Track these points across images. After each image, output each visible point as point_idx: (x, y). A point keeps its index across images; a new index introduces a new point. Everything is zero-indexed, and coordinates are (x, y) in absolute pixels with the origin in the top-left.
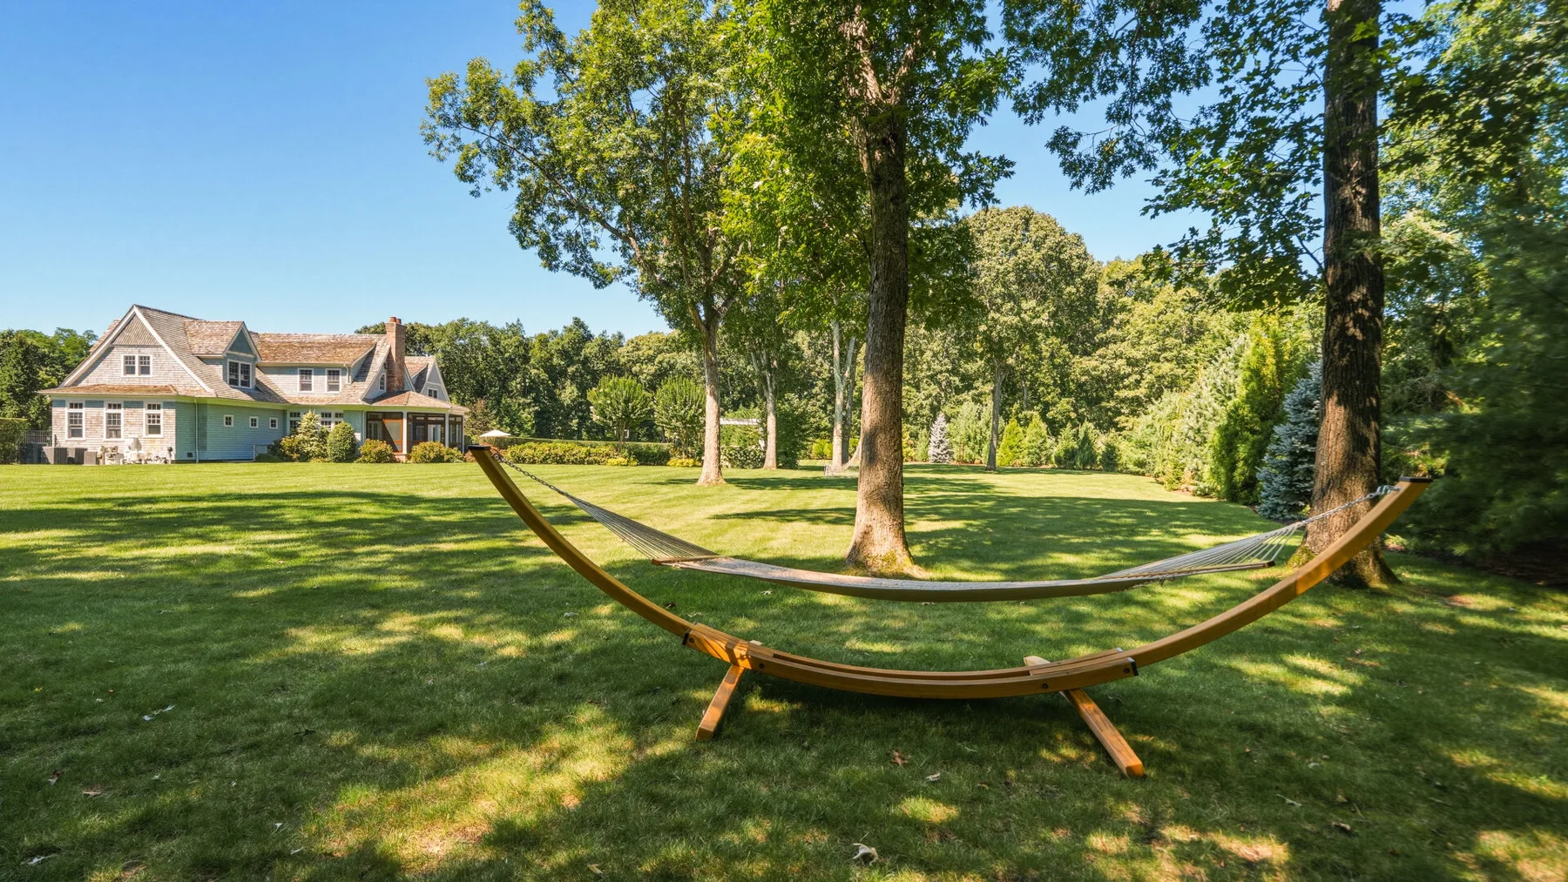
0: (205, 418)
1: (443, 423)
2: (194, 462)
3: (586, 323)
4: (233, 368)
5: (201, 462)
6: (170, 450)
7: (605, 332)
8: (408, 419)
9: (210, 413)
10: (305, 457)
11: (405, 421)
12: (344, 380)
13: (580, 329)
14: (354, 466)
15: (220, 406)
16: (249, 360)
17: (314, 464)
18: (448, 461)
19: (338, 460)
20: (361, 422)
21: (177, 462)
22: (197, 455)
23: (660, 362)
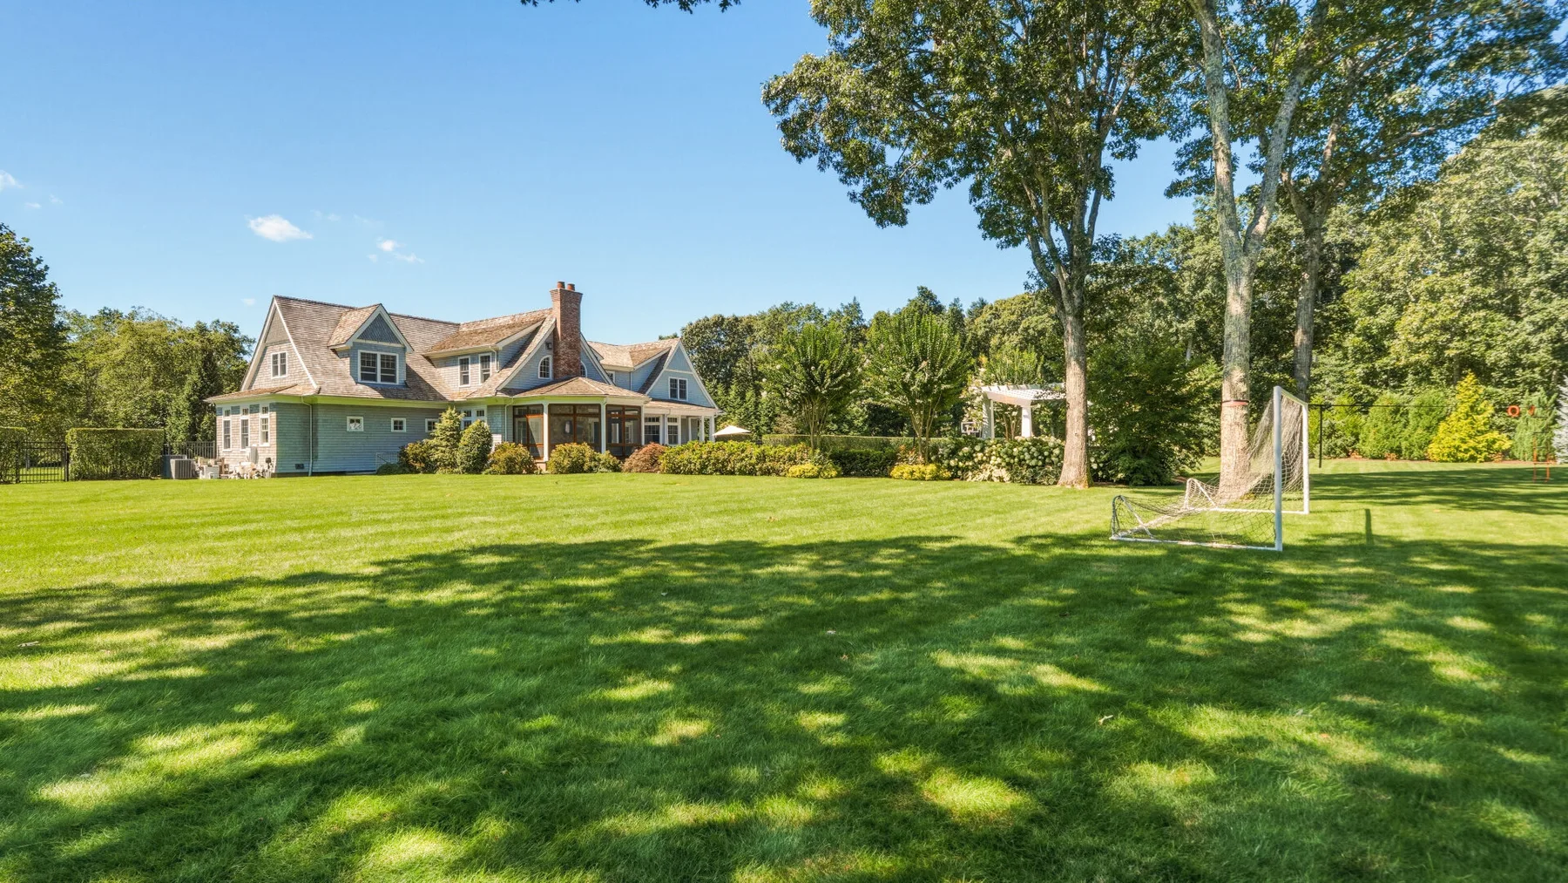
0: (315, 422)
1: (598, 415)
2: (306, 474)
3: (935, 292)
4: (368, 361)
5: (314, 474)
6: (268, 461)
7: (957, 300)
8: (550, 415)
9: (321, 416)
10: (430, 468)
11: (546, 416)
12: (475, 370)
13: (927, 303)
14: (482, 478)
15: (344, 409)
16: (394, 350)
17: (440, 477)
18: (591, 470)
19: (468, 470)
20: (503, 420)
21: (279, 475)
22: (308, 468)
23: (1026, 329)
